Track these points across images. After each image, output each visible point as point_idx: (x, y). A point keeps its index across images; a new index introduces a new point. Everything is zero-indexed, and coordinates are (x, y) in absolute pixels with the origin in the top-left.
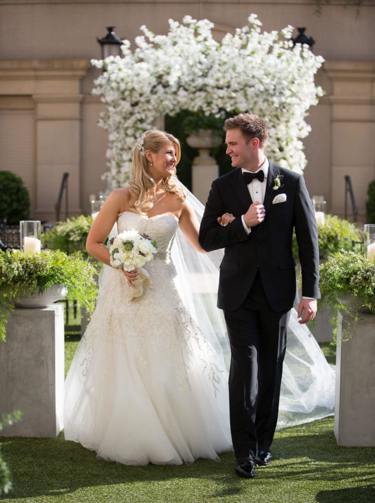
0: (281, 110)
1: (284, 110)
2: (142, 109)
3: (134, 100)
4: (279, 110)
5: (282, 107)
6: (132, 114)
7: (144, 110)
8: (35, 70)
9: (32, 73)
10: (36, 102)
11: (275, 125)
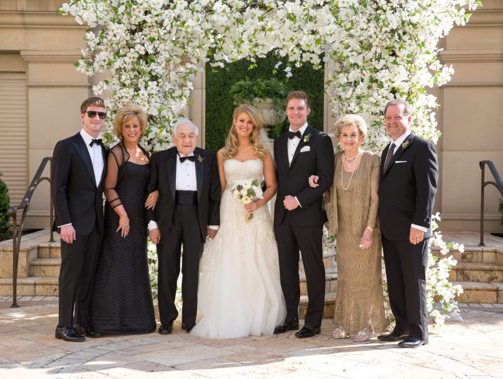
0: (400, 38)
1: (405, 38)
2: (149, 36)
3: (135, 21)
4: (396, 37)
5: (401, 32)
6: (130, 46)
7: (152, 40)
8: (22, 13)
9: (18, 19)
10: (27, 63)
11: (389, 65)
